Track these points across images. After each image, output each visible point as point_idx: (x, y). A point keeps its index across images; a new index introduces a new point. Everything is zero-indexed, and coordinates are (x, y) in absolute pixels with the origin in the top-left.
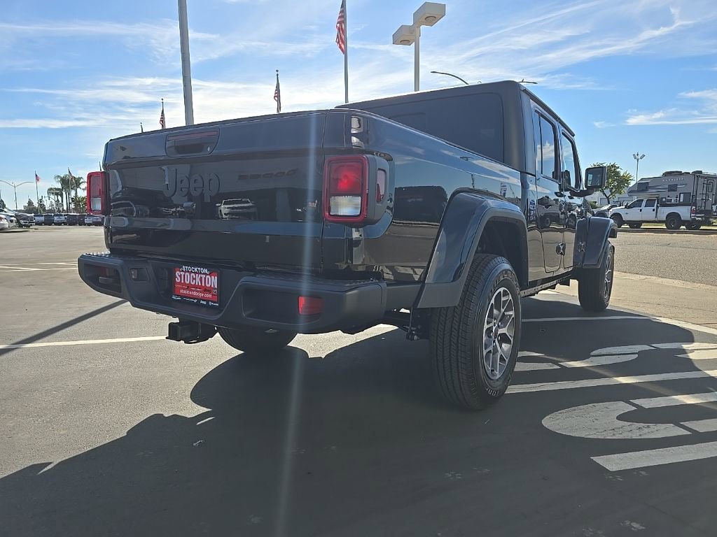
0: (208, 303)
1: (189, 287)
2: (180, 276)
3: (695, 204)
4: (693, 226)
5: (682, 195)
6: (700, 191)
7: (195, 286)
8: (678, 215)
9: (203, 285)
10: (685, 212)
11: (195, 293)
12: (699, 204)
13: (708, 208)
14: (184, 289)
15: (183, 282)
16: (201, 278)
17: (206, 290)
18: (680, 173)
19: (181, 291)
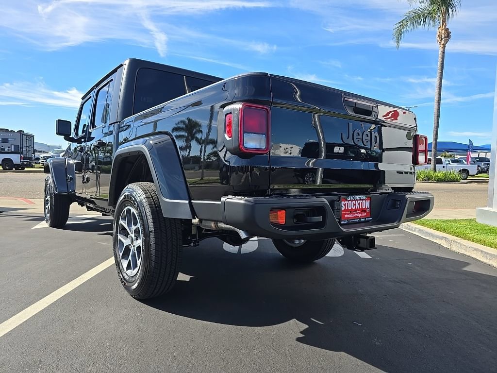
0: (365, 218)
1: (351, 211)
2: (345, 205)
3: (22, 153)
4: (20, 168)
5: (13, 146)
6: (25, 144)
7: (356, 210)
8: (11, 160)
9: (361, 208)
10: (16, 159)
11: (355, 215)
12: (25, 153)
13: (30, 156)
14: (348, 214)
15: (346, 209)
16: (359, 203)
17: (363, 211)
18: (7, 130)
19: (346, 216)
